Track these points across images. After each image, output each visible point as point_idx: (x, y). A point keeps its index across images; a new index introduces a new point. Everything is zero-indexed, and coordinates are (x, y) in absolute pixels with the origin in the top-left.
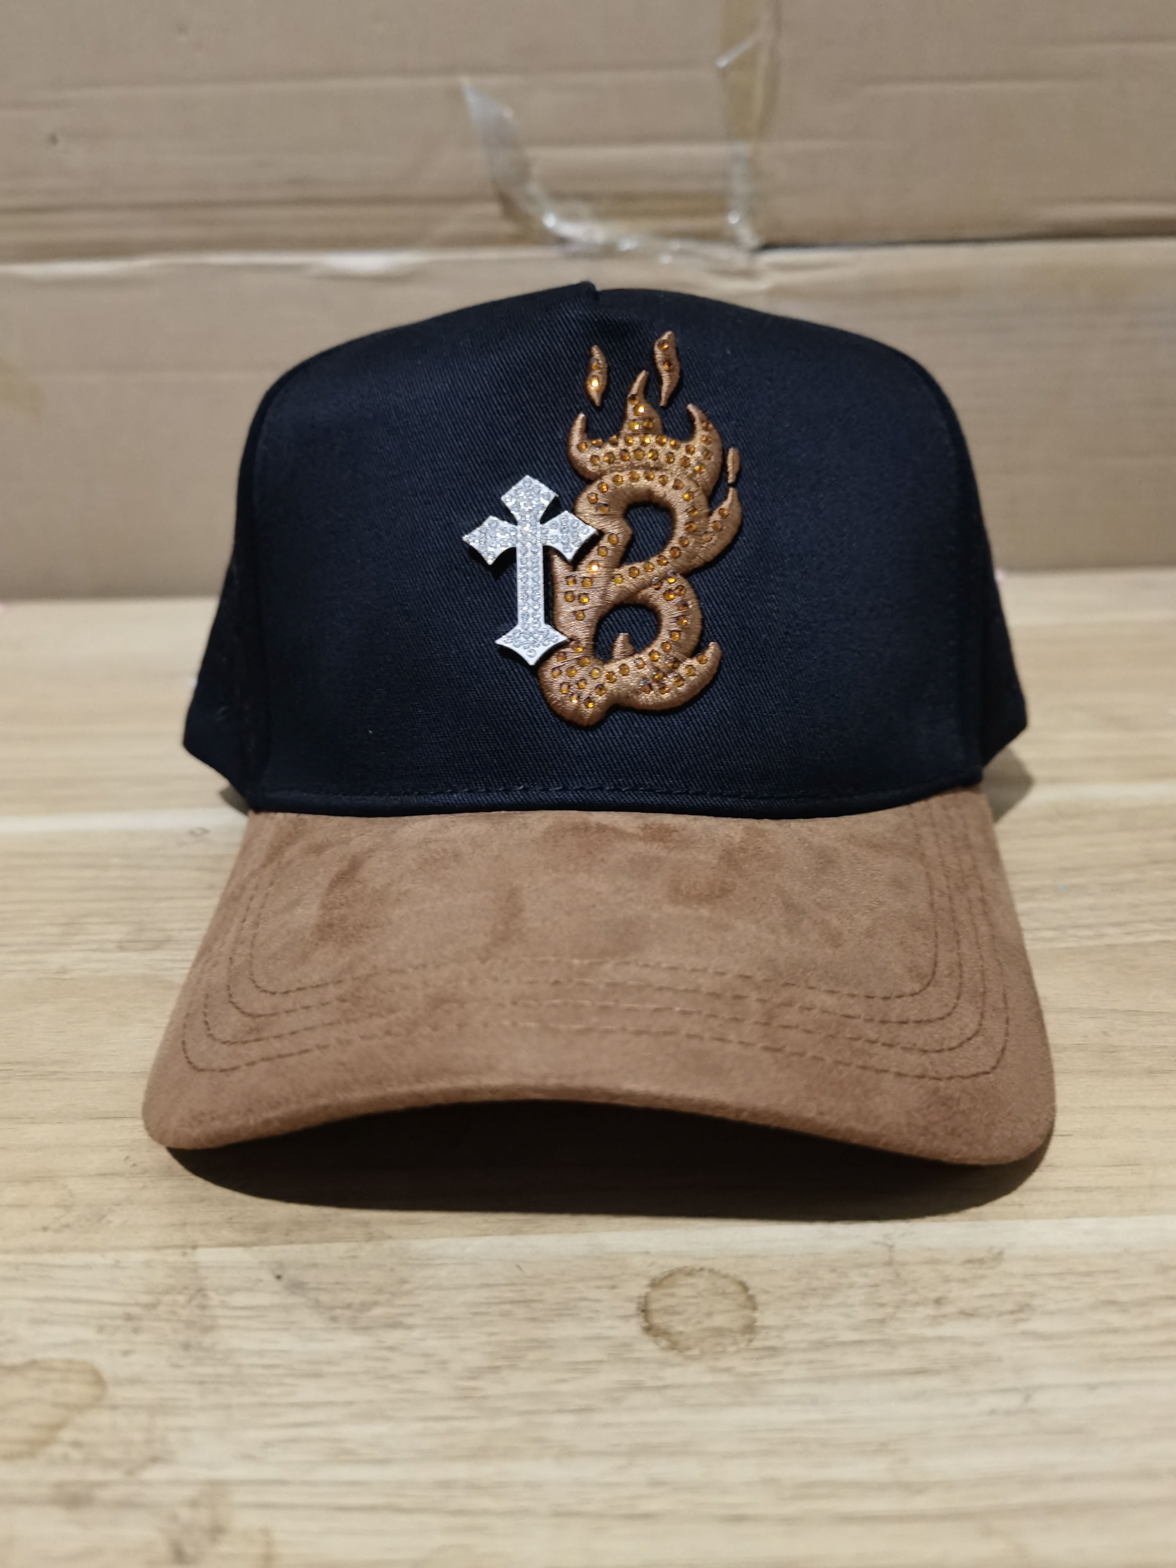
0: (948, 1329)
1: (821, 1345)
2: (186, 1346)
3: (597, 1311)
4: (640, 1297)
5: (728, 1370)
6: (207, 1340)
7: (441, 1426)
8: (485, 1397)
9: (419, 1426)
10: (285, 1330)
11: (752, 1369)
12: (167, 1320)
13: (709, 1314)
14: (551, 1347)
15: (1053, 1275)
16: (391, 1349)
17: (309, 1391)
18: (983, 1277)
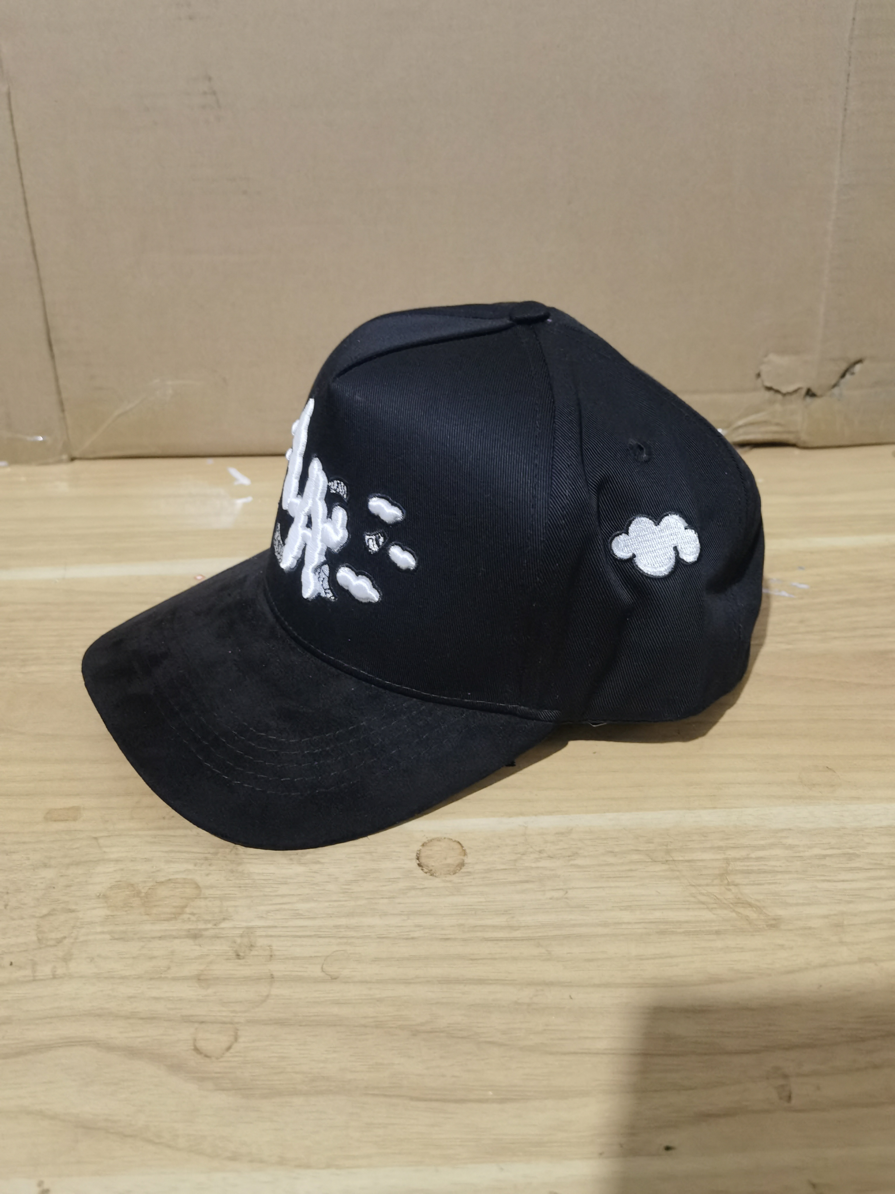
0: (542, 864)
1: (489, 871)
2: (232, 871)
3: (400, 857)
4: (418, 851)
5: (450, 881)
6: (240, 868)
7: (336, 904)
8: (352, 893)
9: (327, 904)
10: (271, 864)
11: (460, 881)
12: (223, 860)
13: (446, 859)
14: (380, 872)
15: (590, 839)
16: (315, 872)
17: (283, 890)
18: (561, 841)
